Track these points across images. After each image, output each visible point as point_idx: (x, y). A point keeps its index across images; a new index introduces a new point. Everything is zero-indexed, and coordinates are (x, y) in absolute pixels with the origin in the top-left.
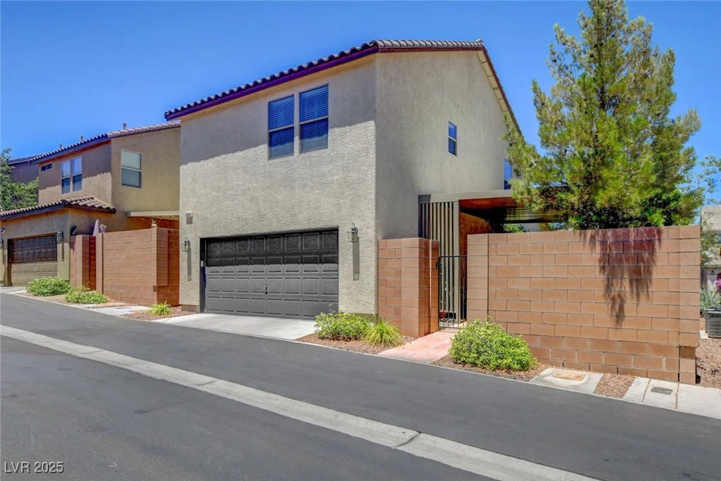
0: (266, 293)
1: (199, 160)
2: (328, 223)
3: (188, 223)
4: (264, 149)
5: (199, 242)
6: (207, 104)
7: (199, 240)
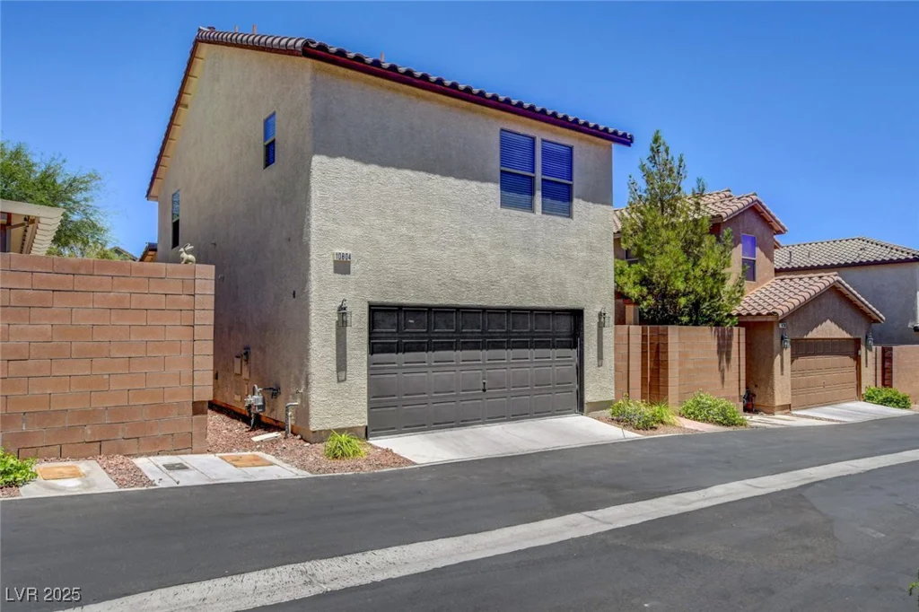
0: (484, 390)
1: (366, 161)
2: (574, 304)
3: (336, 270)
4: (493, 189)
5: (367, 310)
6: (416, 81)
7: (366, 306)
